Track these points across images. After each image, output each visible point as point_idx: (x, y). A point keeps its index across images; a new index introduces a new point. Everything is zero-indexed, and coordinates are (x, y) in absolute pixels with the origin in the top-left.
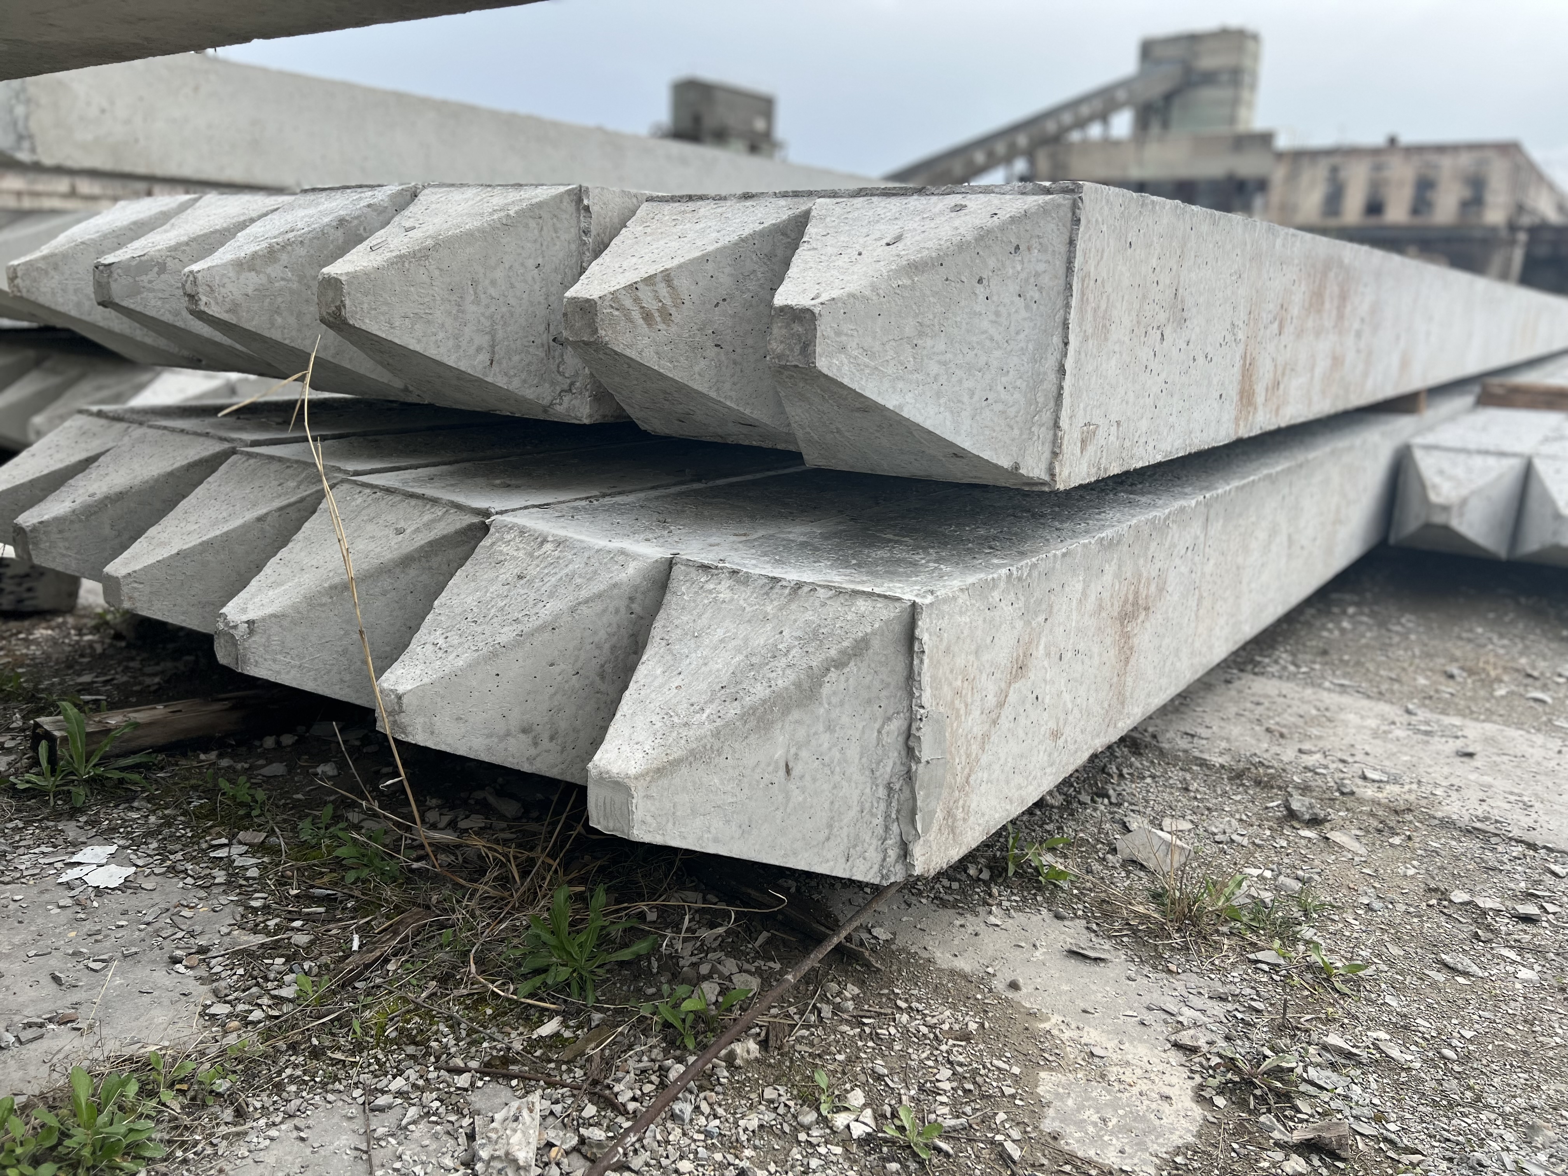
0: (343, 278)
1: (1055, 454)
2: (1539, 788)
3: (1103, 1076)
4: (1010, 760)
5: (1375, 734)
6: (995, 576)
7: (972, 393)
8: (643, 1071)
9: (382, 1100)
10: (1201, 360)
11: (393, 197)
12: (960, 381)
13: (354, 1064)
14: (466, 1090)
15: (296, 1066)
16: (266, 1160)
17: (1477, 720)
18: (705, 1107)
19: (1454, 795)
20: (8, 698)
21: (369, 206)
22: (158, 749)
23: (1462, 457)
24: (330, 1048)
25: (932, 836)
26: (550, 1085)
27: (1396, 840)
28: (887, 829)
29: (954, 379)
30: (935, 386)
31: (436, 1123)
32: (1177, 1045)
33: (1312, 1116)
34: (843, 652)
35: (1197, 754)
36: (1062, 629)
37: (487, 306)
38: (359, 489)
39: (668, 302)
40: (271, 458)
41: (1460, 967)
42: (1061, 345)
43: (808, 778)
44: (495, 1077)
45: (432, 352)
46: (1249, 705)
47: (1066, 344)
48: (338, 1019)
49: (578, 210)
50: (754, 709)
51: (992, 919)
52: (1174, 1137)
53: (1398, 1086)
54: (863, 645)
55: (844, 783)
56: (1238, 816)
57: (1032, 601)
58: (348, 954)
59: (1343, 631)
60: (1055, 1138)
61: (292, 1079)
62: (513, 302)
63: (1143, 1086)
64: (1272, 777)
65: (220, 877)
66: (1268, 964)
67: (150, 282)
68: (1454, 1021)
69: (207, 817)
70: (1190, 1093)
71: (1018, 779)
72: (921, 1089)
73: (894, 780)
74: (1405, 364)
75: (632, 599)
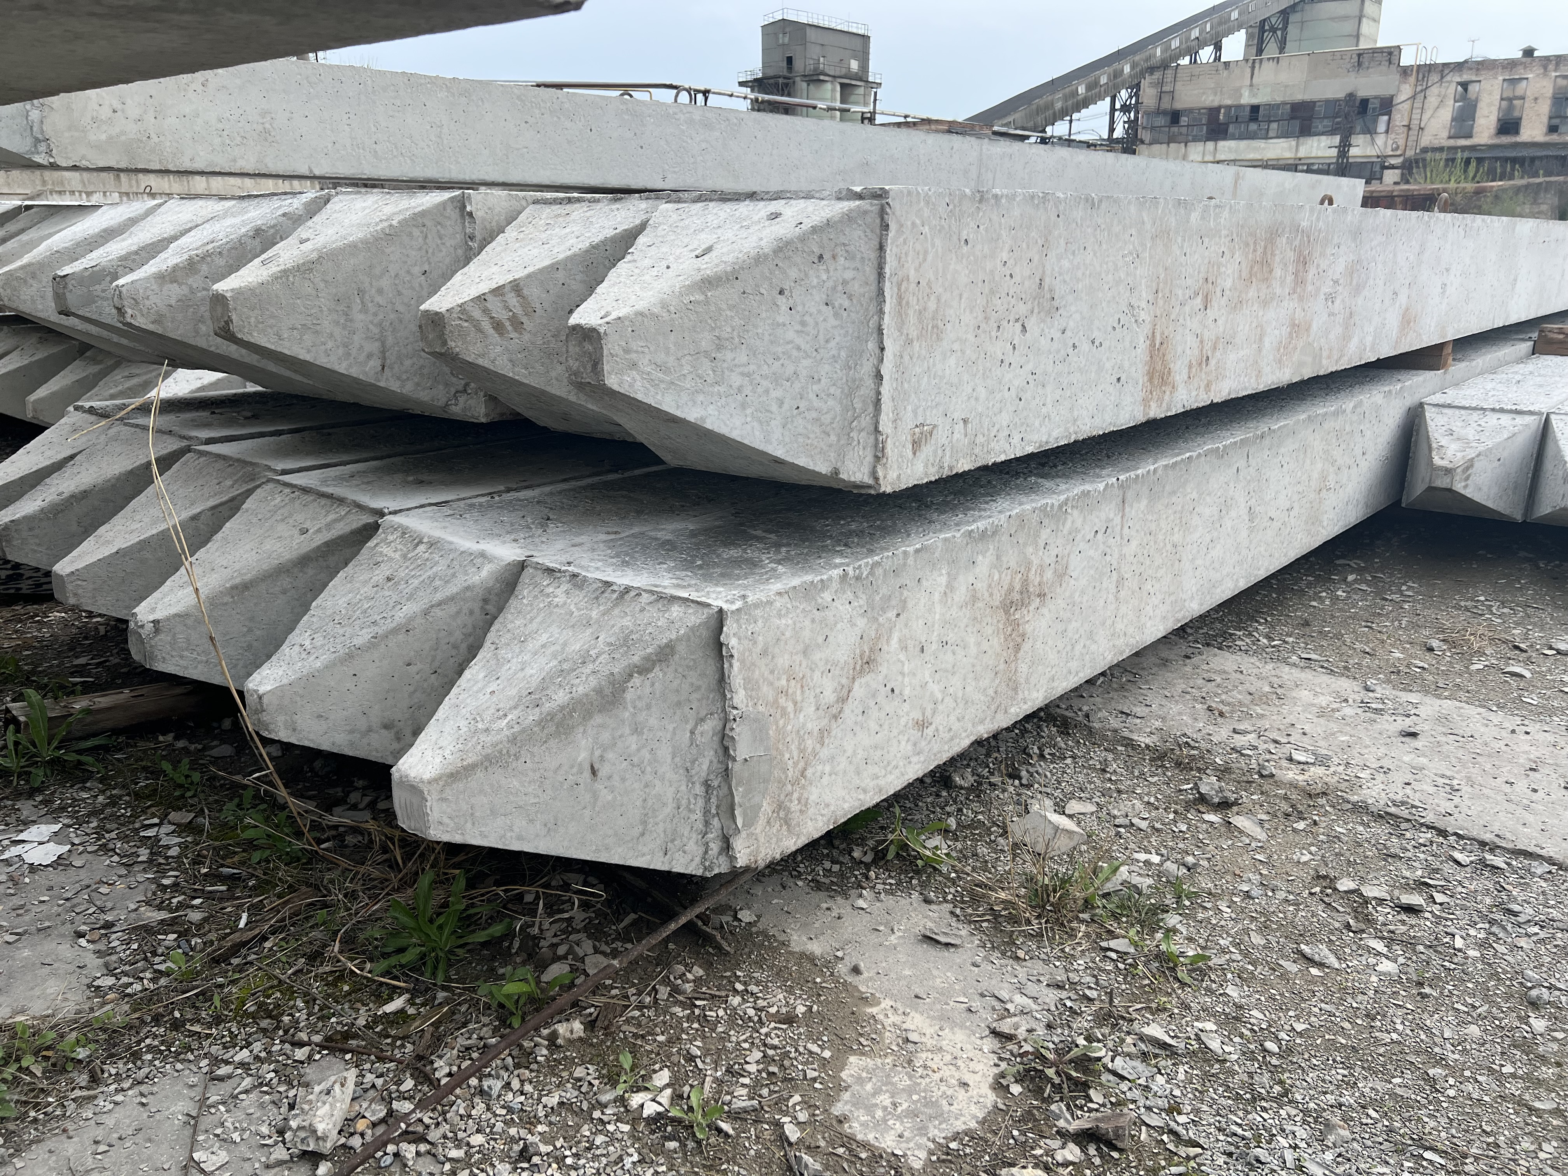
0: (228, 295)
1: (877, 459)
2: (1475, 771)
3: (910, 1062)
4: (860, 751)
5: (1322, 713)
6: (825, 577)
7: (781, 403)
8: (468, 1049)
9: (223, 1070)
10: (1085, 346)
11: (307, 205)
12: (767, 391)
13: (208, 1036)
14: (302, 1062)
15: (155, 1036)
16: (107, 1122)
17: (1439, 697)
18: (516, 1084)
19: (1380, 777)
20: (7, 679)
21: (284, 215)
22: (116, 732)
23: (1475, 415)
24: (189, 1020)
25: (759, 827)
26: (381, 1059)
27: (1301, 825)
28: (707, 823)
29: (760, 390)
30: (739, 397)
31: (266, 1093)
32: (995, 1033)
33: (1104, 1105)
34: (647, 658)
35: (1126, 734)
36: (921, 622)
37: (375, 314)
38: (280, 488)
39: (518, 311)
40: (218, 456)
41: (1317, 958)
42: (877, 351)
43: (616, 777)
44: (332, 1051)
45: (323, 361)
46: (1200, 682)
47: (882, 349)
48: (202, 993)
49: (462, 216)
50: (551, 716)
51: (861, 903)
52: (958, 1123)
53: (1207, 1077)
54: (668, 650)
55: (657, 782)
56: (1146, 799)
57: (877, 598)
58: (235, 929)
59: (1335, 599)
60: (840, 1122)
61: (150, 1049)
62: (401, 308)
63: (946, 1072)
64: (1193, 758)
65: (144, 854)
66: (1117, 952)
67: (103, 291)
68: (1291, 1013)
69: (148, 797)
70: (990, 1080)
71: (872, 769)
72: (729, 1071)
73: (712, 777)
74: (1407, 320)
75: (485, 601)
